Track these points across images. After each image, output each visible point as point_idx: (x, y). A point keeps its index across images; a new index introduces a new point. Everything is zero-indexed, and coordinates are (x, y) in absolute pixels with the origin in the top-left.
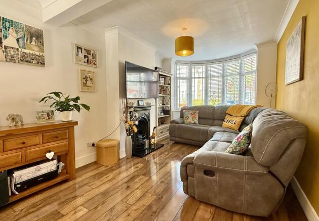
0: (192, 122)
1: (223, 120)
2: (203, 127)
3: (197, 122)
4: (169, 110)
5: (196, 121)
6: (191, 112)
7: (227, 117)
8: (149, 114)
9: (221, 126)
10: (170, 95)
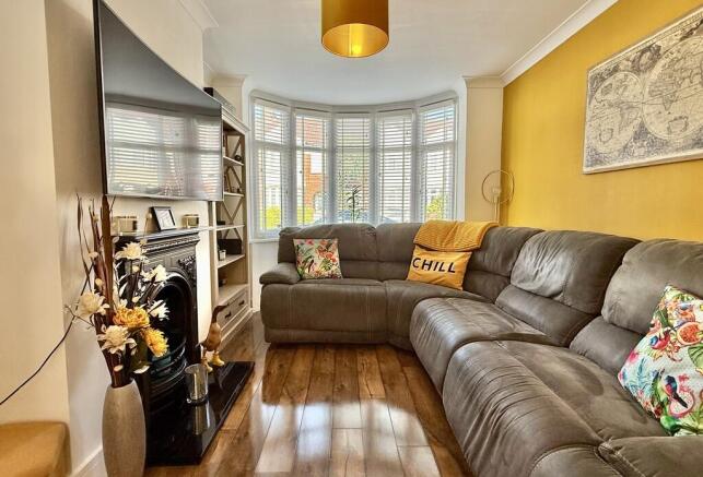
0: (326, 273)
1: (407, 261)
2: (370, 288)
3: (339, 273)
4: (239, 240)
5: (335, 268)
6: (317, 243)
7: (417, 253)
8: (194, 260)
9: (404, 277)
10: (244, 193)
